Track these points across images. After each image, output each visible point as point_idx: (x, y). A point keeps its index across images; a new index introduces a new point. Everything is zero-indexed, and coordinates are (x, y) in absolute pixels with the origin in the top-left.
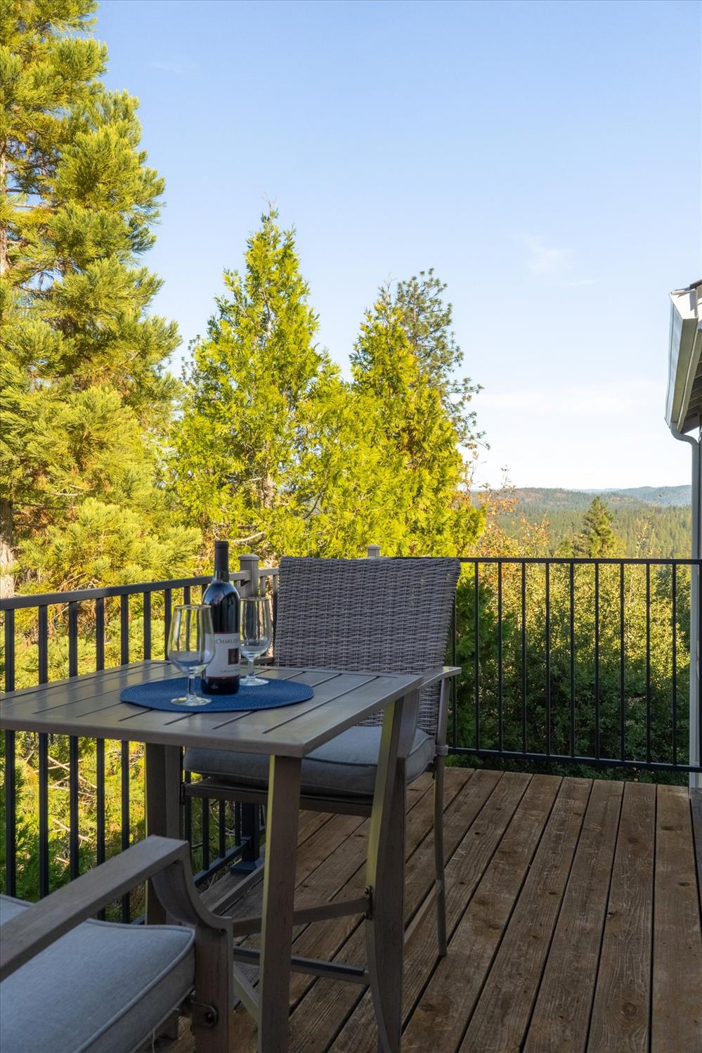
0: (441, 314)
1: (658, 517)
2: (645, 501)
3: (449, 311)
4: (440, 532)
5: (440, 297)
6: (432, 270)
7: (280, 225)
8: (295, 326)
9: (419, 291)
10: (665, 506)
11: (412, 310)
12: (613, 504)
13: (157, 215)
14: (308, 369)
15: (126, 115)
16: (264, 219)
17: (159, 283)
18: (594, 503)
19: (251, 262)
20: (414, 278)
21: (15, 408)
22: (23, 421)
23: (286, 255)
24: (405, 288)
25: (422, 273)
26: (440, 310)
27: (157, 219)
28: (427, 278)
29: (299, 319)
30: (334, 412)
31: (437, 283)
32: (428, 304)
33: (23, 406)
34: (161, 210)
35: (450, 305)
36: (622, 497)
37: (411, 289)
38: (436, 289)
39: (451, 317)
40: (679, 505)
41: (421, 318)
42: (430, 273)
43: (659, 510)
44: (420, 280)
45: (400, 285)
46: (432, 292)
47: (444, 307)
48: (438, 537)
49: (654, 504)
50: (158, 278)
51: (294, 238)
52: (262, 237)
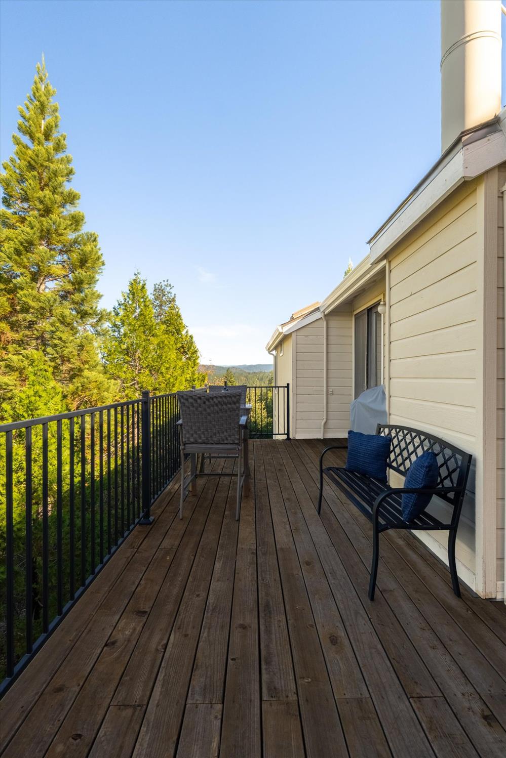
0: (171, 298)
1: (249, 376)
2: (245, 370)
3: (175, 297)
4: (194, 381)
5: (171, 291)
6: (168, 280)
7: (141, 277)
8: (148, 312)
9: (163, 288)
10: (251, 372)
11: (160, 295)
12: (234, 371)
13: (102, 272)
14: (154, 327)
15: (95, 240)
16: (135, 274)
17: (102, 296)
18: (228, 371)
19: (131, 289)
20: (161, 283)
21: (60, 339)
22: (63, 344)
23: (143, 287)
24: (157, 286)
25: (164, 281)
26: (171, 296)
27: (102, 274)
28: (166, 283)
29: (149, 310)
30: (162, 342)
31: (170, 285)
32: (166, 293)
33: (63, 339)
34: (103, 271)
35: (175, 294)
36: (237, 368)
37: (160, 287)
38: (170, 287)
39: (175, 299)
40: (257, 372)
41: (164, 298)
42: (167, 281)
43: (249, 373)
44: (163, 284)
45: (155, 285)
46: (168, 288)
47: (173, 295)
48: (194, 383)
49: (247, 371)
50: (101, 294)
51: (146, 282)
52: (135, 280)
